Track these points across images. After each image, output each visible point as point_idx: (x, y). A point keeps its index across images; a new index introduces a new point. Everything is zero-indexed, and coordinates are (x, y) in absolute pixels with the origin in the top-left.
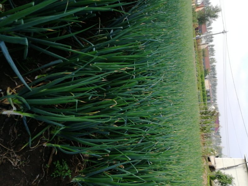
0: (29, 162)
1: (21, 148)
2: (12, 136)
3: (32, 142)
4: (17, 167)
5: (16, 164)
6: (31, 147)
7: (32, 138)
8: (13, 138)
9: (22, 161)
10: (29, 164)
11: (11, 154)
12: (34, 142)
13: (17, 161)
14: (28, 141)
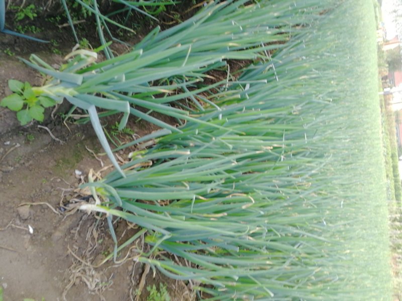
0: (112, 284)
1: (101, 262)
2: (90, 242)
3: (118, 253)
4: (94, 291)
5: (94, 286)
6: (116, 260)
7: (118, 247)
8: (91, 246)
9: (102, 282)
10: (111, 287)
11: (87, 271)
12: (120, 254)
13: (95, 281)
14: (113, 251)
